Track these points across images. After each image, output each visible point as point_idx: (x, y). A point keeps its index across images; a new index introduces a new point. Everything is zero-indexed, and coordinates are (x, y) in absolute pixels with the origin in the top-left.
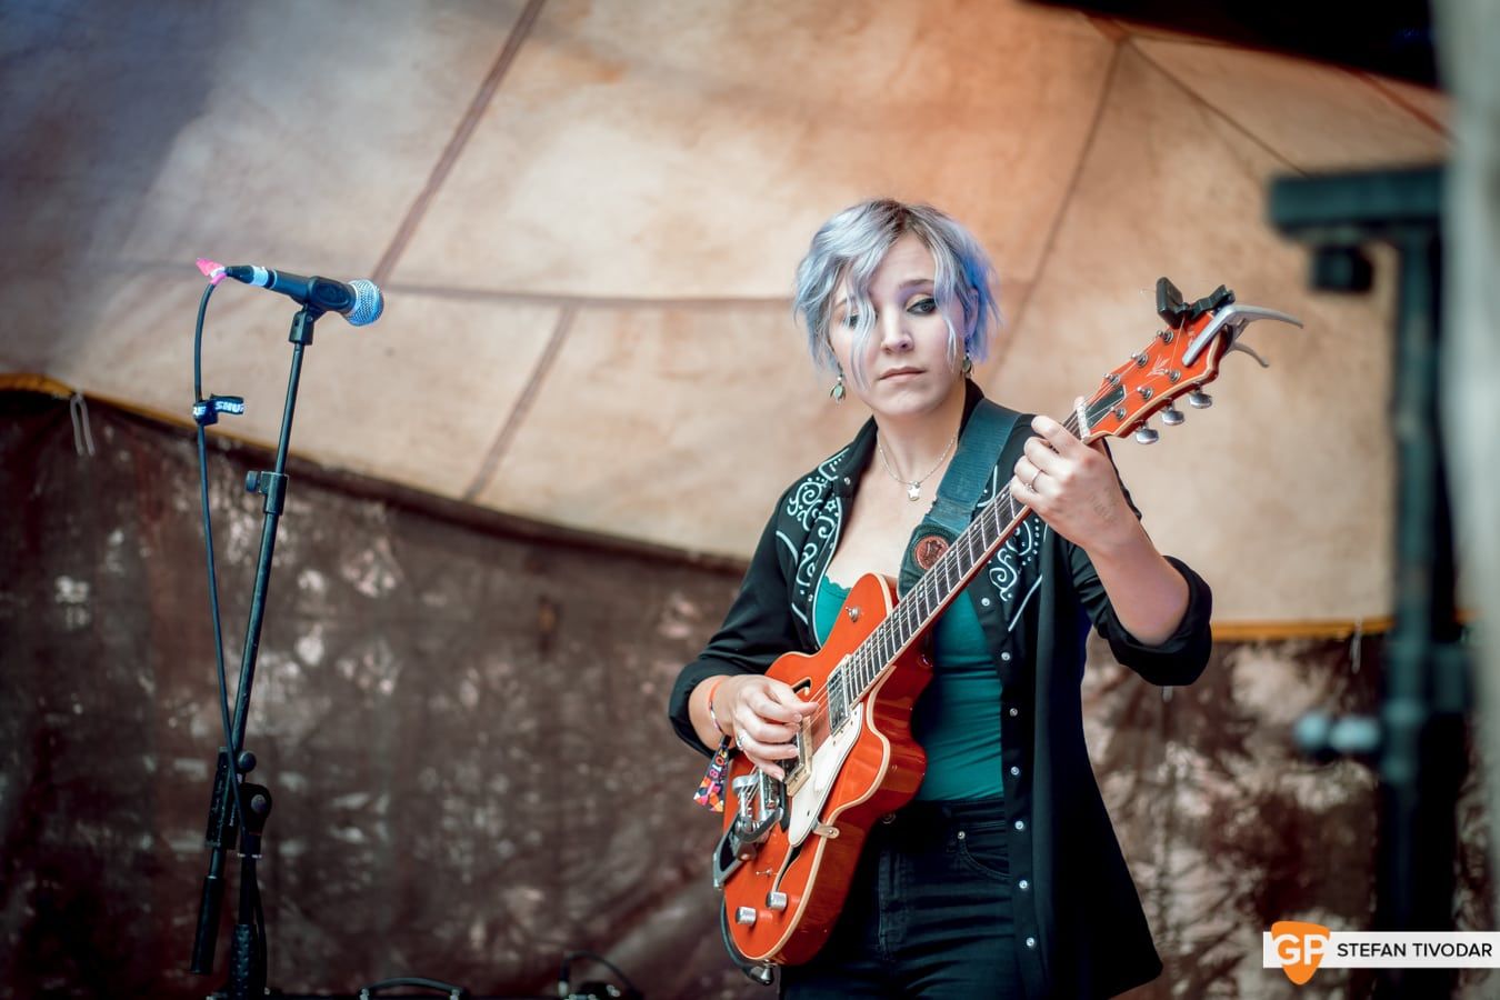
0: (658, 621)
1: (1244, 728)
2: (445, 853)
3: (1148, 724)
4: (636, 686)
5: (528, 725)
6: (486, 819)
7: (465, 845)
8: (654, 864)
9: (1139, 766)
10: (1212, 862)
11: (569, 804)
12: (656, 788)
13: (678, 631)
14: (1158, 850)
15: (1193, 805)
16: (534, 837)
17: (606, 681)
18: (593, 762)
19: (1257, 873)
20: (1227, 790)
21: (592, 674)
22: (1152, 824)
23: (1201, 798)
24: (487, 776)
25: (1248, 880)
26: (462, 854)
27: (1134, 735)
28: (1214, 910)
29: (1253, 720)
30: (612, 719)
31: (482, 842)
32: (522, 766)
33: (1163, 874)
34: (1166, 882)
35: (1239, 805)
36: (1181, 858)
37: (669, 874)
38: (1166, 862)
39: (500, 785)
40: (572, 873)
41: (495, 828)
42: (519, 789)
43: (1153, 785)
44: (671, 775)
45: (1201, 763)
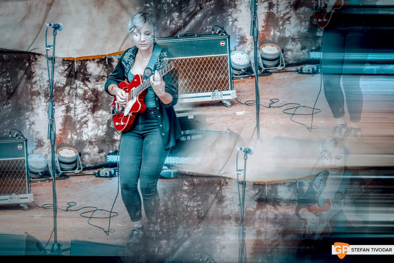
0: (182, 186)
1: (280, 200)
2: (151, 235)
3: (72, 76)
4: (180, 199)
5: (163, 208)
6: (157, 228)
7: (154, 233)
8: (184, 234)
9: (70, 85)
10: (84, 102)
11: (170, 223)
12: (184, 219)
13: (185, 188)
14: (74, 100)
15: (80, 92)
16: (165, 230)
17: (175, 199)
18: (174, 215)
19: (91, 104)
20: (86, 88)
21: (173, 198)
22: (73, 96)
23: (82, 90)
24: (157, 219)
25: (90, 105)
26: (154, 235)
27: (70, 78)
28: (84, 111)
29: (281, 199)
30: (176, 206)
31: (157, 232)
32: (162, 216)
33: (75, 105)
34: (75, 106)
35: (279, 215)
36: (78, 102)
37: (187, 236)
38: (76, 103)
39: (159, 221)
40: (171, 237)
41: (159, 229)
42: (162, 221)
43: (73, 88)
44: (186, 216)
45: (82, 83)
